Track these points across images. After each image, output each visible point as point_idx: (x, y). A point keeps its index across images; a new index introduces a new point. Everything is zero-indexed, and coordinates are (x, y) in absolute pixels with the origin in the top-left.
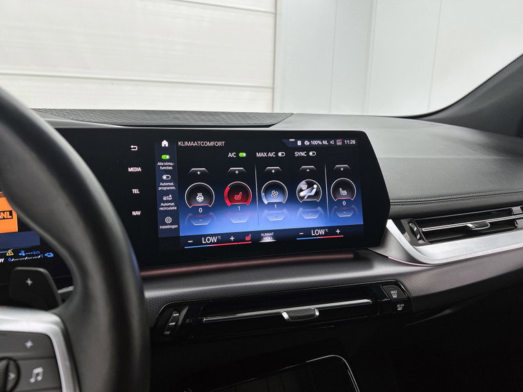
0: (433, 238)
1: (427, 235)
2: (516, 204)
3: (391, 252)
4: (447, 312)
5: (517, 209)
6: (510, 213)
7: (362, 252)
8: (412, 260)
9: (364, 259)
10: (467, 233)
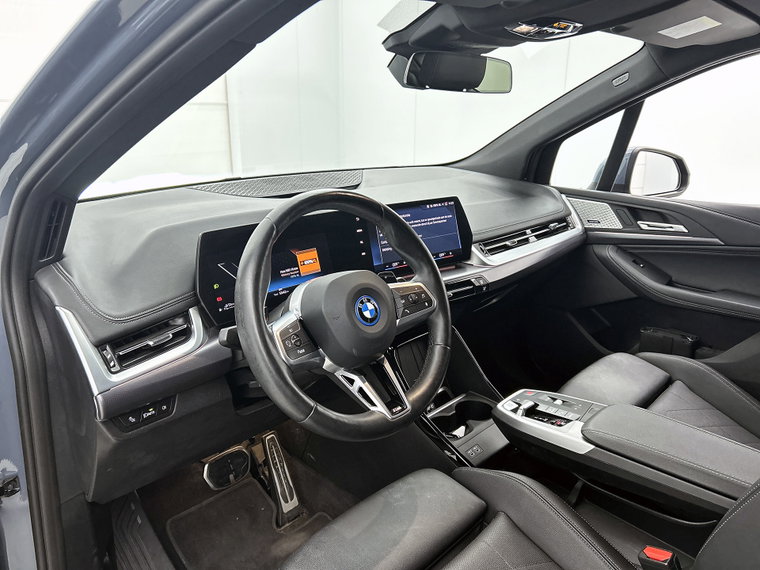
0: (492, 251)
1: (489, 251)
2: (527, 228)
3: (474, 261)
4: (494, 301)
5: (528, 231)
6: (525, 234)
7: (459, 264)
8: (485, 264)
9: (459, 268)
10: (507, 248)
